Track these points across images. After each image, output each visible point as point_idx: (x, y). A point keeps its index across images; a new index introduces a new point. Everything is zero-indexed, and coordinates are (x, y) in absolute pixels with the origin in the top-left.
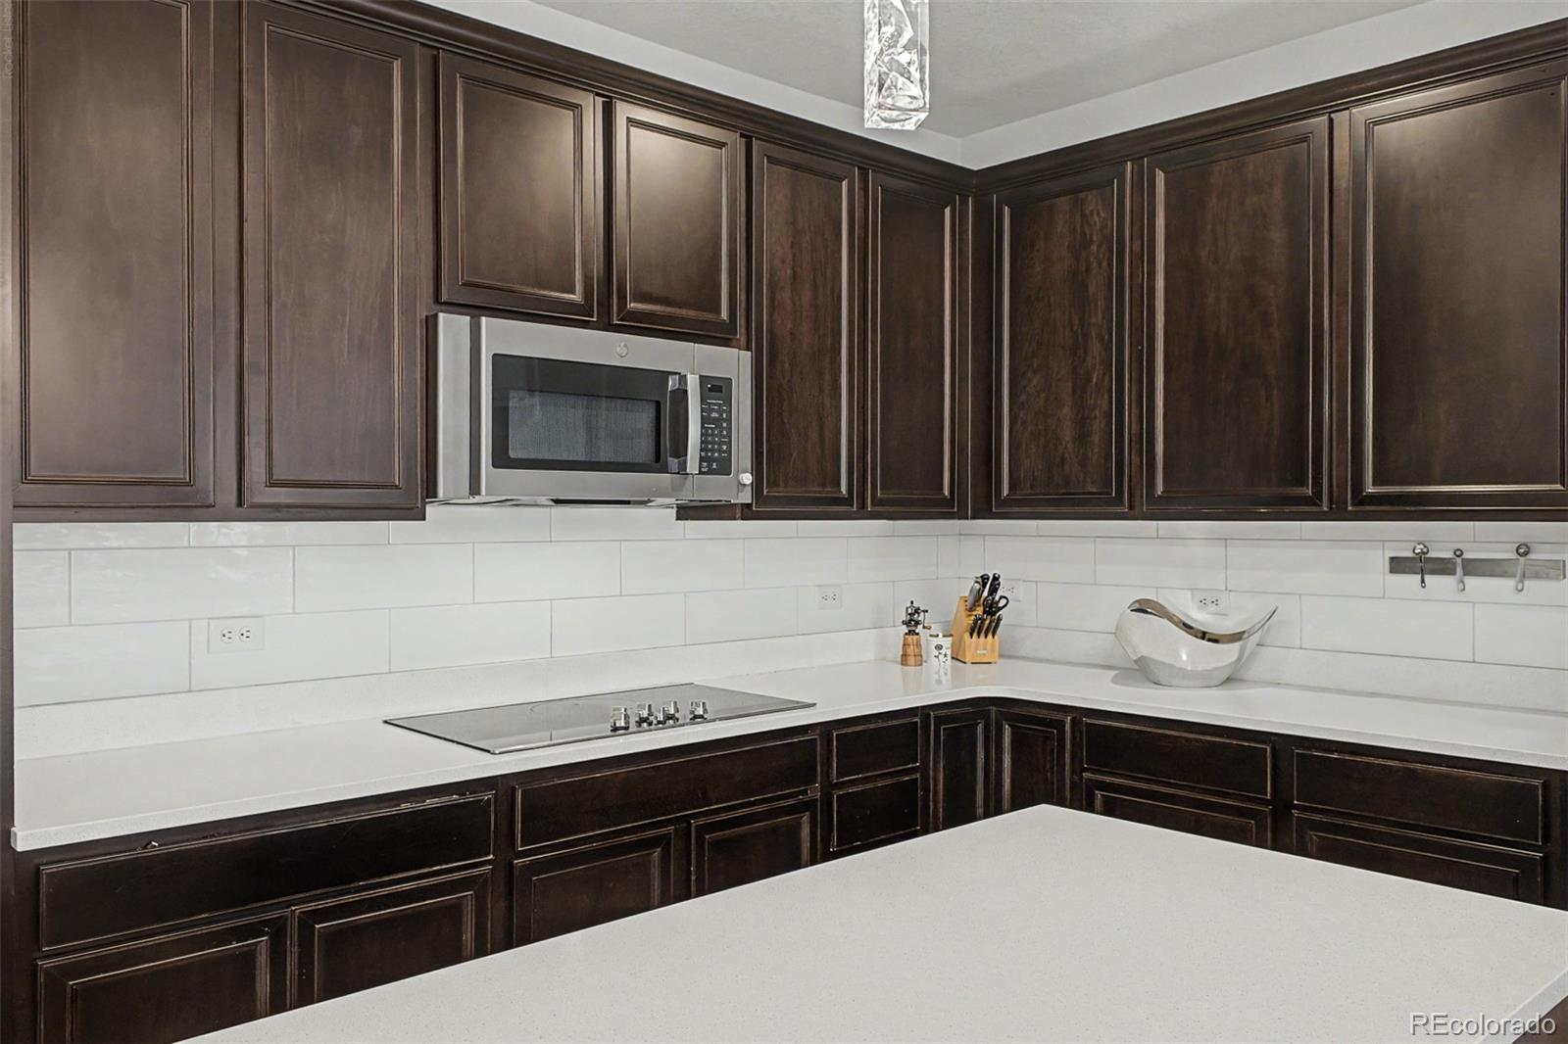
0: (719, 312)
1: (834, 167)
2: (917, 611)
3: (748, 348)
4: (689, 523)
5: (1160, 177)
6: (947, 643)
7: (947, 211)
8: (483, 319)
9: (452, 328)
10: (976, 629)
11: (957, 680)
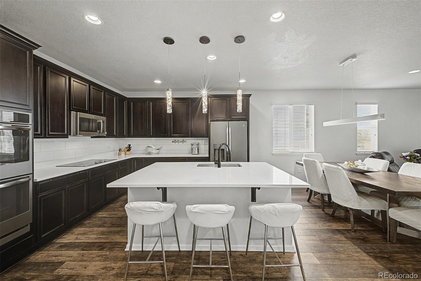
0: (102, 112)
1: (114, 96)
2: (120, 149)
3: (105, 116)
4: (92, 138)
5: (151, 103)
6: (124, 152)
7: (125, 102)
8: (78, 113)
9: (73, 113)
10: (128, 151)
11: (125, 157)
